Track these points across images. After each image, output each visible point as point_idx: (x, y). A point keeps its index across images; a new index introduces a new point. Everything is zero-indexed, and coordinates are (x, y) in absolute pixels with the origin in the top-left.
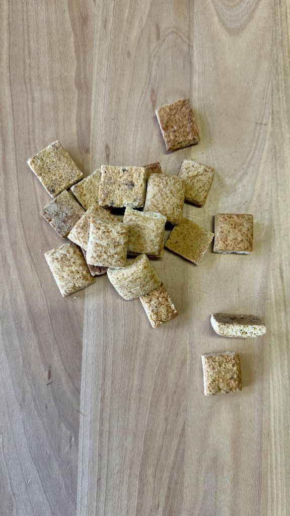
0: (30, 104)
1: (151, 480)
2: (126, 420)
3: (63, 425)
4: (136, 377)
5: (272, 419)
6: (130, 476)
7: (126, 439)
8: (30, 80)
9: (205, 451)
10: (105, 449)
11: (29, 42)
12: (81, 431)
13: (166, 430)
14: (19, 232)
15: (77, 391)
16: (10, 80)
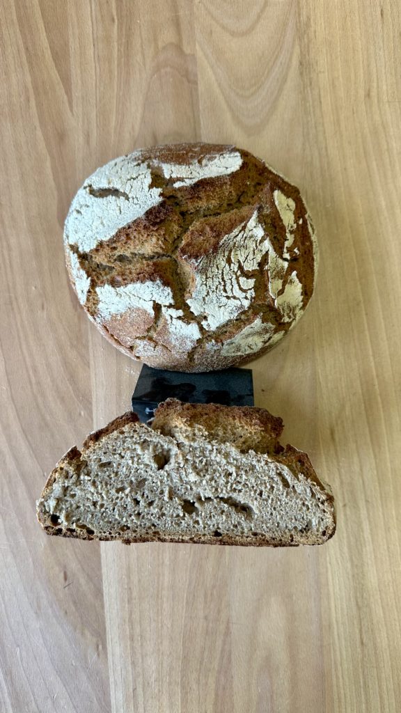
0: (6, 253)
1: (195, 687)
2: (160, 621)
3: (87, 632)
4: (166, 573)
5: (333, 609)
6: (170, 684)
7: (161, 643)
9: (255, 650)
10: (139, 656)
12: (109, 637)
13: (207, 630)
14: (12, 414)
15: (99, 593)
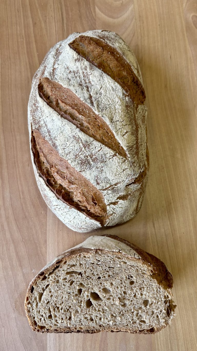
0: (14, 142)
1: (89, 349)
6: (77, 347)
8: (14, 130)
11: (12, 110)
14: (10, 212)
16: (3, 131)
